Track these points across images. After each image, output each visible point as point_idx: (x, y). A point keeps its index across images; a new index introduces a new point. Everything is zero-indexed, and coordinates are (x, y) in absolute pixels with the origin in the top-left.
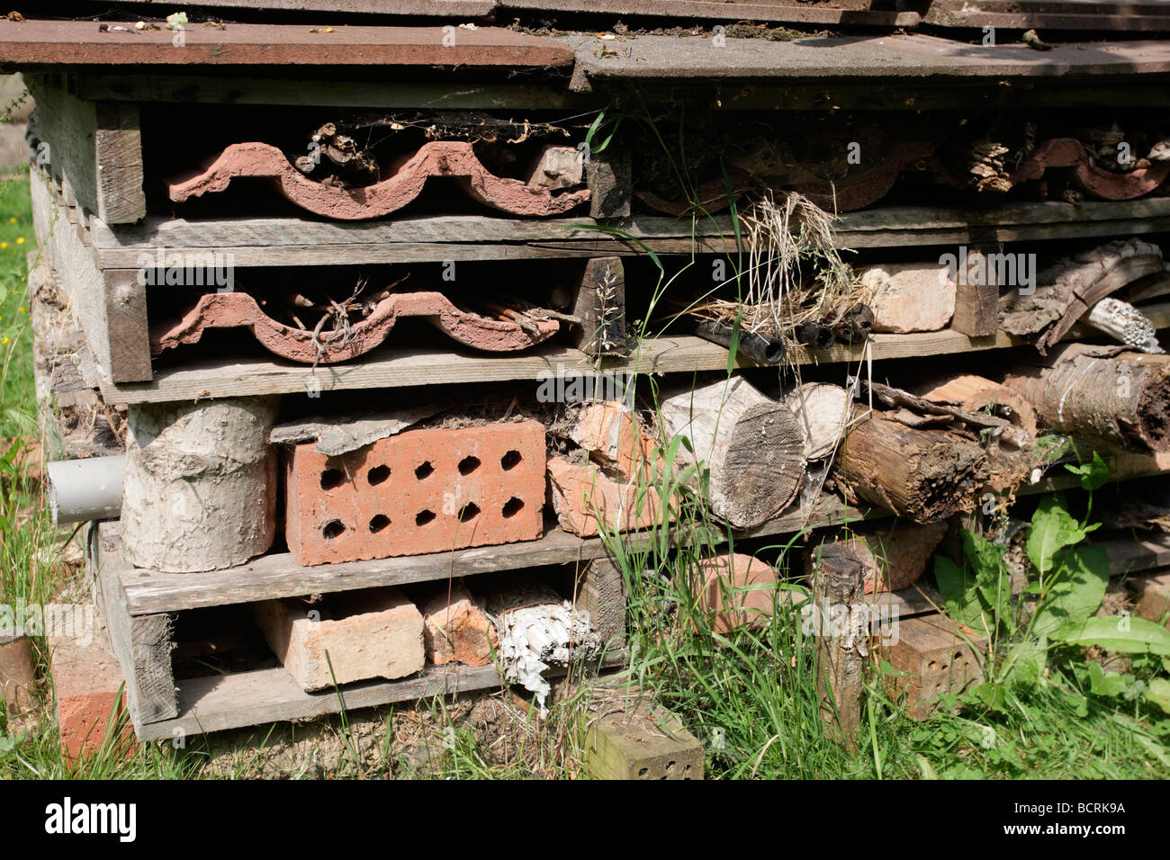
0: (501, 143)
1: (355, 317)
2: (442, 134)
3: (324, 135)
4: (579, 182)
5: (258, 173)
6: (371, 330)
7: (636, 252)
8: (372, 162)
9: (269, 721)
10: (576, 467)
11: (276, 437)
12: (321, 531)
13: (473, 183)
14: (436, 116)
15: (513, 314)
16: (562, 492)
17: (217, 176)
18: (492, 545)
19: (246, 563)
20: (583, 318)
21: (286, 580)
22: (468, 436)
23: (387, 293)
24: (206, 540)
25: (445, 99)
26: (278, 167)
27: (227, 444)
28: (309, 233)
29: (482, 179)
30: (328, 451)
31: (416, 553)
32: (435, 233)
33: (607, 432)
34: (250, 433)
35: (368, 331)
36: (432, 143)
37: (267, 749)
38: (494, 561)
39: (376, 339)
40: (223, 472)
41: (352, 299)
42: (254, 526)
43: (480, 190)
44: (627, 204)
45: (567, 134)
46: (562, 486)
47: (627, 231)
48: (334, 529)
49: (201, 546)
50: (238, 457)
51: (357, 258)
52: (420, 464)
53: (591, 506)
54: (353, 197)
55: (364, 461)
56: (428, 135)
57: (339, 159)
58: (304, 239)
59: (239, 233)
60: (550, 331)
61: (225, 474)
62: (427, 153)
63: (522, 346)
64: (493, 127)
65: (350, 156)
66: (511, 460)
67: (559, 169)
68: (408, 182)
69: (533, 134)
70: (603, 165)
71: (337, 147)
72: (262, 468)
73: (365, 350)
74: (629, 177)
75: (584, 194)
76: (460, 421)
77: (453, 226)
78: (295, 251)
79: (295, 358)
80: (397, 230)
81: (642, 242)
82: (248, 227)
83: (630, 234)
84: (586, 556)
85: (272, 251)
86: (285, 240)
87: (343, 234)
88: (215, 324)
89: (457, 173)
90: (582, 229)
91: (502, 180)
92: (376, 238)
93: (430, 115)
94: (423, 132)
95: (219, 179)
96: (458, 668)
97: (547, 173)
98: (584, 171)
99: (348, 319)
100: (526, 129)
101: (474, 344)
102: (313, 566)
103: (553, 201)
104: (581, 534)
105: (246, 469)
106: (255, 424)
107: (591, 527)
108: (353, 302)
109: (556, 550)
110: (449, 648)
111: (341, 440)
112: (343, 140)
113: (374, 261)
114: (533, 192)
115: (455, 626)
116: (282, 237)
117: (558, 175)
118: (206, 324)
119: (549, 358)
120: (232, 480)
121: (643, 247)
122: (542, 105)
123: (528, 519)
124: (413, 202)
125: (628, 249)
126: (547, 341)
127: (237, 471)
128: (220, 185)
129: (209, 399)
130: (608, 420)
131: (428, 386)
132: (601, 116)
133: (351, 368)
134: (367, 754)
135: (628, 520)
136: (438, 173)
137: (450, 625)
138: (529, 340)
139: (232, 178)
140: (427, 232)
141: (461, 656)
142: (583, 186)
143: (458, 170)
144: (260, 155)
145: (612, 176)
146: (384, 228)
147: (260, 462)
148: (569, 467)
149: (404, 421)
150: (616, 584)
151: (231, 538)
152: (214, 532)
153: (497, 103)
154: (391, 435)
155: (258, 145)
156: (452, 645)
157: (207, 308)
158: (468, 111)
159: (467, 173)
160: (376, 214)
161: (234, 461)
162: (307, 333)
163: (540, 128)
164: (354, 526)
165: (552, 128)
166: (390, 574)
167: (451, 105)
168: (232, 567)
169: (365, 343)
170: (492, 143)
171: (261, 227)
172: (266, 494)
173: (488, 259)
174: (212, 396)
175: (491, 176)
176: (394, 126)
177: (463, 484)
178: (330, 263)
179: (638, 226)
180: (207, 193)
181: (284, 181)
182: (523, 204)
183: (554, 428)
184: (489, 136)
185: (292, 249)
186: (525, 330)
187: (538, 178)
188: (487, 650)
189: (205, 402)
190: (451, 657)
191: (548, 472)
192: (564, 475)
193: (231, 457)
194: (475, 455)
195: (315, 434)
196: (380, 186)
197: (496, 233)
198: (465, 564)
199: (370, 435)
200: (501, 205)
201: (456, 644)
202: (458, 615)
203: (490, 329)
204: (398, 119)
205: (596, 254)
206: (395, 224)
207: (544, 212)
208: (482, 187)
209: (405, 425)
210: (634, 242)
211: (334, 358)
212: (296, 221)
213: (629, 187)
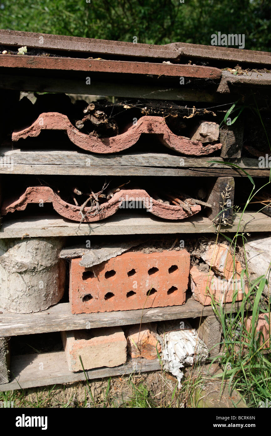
0: (180, 118)
1: (102, 201)
2: (150, 112)
3: (89, 110)
4: (217, 140)
5: (55, 128)
6: (110, 207)
7: (241, 175)
8: (114, 125)
9: (52, 384)
10: (203, 274)
11: (62, 255)
12: (82, 299)
13: (164, 138)
14: (148, 103)
15: (179, 201)
16: (196, 285)
17: (34, 129)
18: (161, 307)
19: (48, 309)
20: (212, 205)
21: (63, 323)
22: (154, 258)
23: (119, 189)
24: (28, 300)
25: (152, 94)
26: (65, 125)
27: (38, 258)
28: (81, 159)
29: (169, 136)
30: (85, 265)
31: (126, 310)
32: (143, 162)
33: (220, 259)
34: (50, 253)
35: (108, 208)
36: (145, 117)
37: (53, 391)
38: (161, 316)
39: (112, 212)
40: (36, 270)
41: (101, 192)
42: (52, 293)
43: (167, 142)
44: (240, 152)
45: (215, 115)
46: (196, 282)
47: (238, 165)
48: (88, 297)
49: (26, 302)
50: (43, 264)
51: (104, 172)
52: (130, 270)
53: (209, 292)
54: (103, 142)
55: (104, 268)
56: (142, 112)
57: (95, 123)
58: (78, 162)
59: (45, 158)
60: (196, 211)
61: (37, 271)
62: (142, 121)
63: (182, 218)
64: (176, 110)
65: (102, 121)
66: (173, 269)
67: (208, 133)
68: (131, 136)
69: (197, 114)
70: (230, 132)
71: (95, 116)
72: (57, 267)
73: (106, 217)
74: (242, 138)
75: (219, 146)
76: (151, 250)
77: (152, 159)
78: (73, 168)
79: (72, 219)
80: (125, 159)
81: (244, 170)
82: (50, 155)
83: (240, 166)
84: (204, 315)
85: (61, 167)
86: (68, 162)
87: (97, 160)
88: (33, 202)
89: (157, 133)
90: (216, 162)
91: (179, 137)
92: (114, 163)
93: (145, 102)
94: (140, 110)
95: (35, 130)
96: (142, 360)
97: (201, 135)
98: (220, 135)
99: (98, 202)
100: (194, 111)
101: (159, 216)
102: (77, 314)
103: (203, 149)
104: (204, 304)
105: (47, 269)
106: (52, 248)
107: (209, 301)
108: (102, 193)
109: (191, 312)
110: (138, 351)
111: (92, 259)
112: (99, 112)
113: (113, 175)
114: (194, 144)
115: (142, 343)
116: (67, 161)
117: (207, 136)
118: (28, 201)
119: (194, 222)
120: (41, 273)
121: (245, 172)
122: (202, 100)
123: (179, 295)
124: (133, 146)
125: (237, 173)
126: (194, 215)
127: (43, 270)
128: (35, 133)
129: (29, 238)
130: (221, 253)
131: (136, 235)
132: (234, 106)
133: (99, 225)
134: (98, 396)
135: (226, 298)
136: (147, 132)
137: (139, 343)
138: (186, 215)
139: (42, 130)
140: (140, 161)
141: (143, 355)
142: (218, 142)
143: (157, 131)
144: (56, 119)
145: (234, 138)
146: (118, 158)
147: (55, 265)
148: (200, 274)
149: (124, 248)
150: (217, 327)
151: (40, 299)
152: (32, 297)
153: (179, 97)
154: (117, 256)
155: (56, 114)
156: (140, 350)
157: (29, 194)
158: (164, 101)
159: (161, 132)
160: (115, 151)
161: (42, 265)
162: (78, 208)
163: (200, 111)
164: (97, 297)
165: (207, 111)
166: (112, 321)
167: (156, 98)
168: (40, 311)
169: (106, 214)
170: (175, 118)
171: (56, 155)
172: (59, 278)
173: (169, 175)
174: (30, 236)
175: (173, 134)
176: (125, 107)
177: (150, 280)
178: (90, 175)
179: (244, 162)
180: (29, 137)
181: (69, 133)
182: (189, 149)
183: (194, 253)
184: (174, 114)
185: (71, 167)
186: (184, 210)
187: (196, 136)
188: (156, 354)
189: (27, 239)
190: (138, 355)
191: (190, 275)
192: (198, 277)
193: (40, 264)
194: (157, 267)
195: (81, 254)
196: (117, 137)
197: (174, 163)
198: (148, 317)
199: (107, 256)
200: (177, 149)
201: (141, 350)
202: (144, 338)
203: (168, 209)
204: (128, 103)
205: (222, 175)
206: (124, 157)
207: (199, 154)
208: (169, 140)
209: (124, 250)
210: (241, 170)
211: (91, 220)
212: (75, 153)
213: (242, 143)
